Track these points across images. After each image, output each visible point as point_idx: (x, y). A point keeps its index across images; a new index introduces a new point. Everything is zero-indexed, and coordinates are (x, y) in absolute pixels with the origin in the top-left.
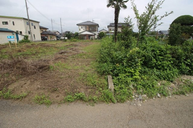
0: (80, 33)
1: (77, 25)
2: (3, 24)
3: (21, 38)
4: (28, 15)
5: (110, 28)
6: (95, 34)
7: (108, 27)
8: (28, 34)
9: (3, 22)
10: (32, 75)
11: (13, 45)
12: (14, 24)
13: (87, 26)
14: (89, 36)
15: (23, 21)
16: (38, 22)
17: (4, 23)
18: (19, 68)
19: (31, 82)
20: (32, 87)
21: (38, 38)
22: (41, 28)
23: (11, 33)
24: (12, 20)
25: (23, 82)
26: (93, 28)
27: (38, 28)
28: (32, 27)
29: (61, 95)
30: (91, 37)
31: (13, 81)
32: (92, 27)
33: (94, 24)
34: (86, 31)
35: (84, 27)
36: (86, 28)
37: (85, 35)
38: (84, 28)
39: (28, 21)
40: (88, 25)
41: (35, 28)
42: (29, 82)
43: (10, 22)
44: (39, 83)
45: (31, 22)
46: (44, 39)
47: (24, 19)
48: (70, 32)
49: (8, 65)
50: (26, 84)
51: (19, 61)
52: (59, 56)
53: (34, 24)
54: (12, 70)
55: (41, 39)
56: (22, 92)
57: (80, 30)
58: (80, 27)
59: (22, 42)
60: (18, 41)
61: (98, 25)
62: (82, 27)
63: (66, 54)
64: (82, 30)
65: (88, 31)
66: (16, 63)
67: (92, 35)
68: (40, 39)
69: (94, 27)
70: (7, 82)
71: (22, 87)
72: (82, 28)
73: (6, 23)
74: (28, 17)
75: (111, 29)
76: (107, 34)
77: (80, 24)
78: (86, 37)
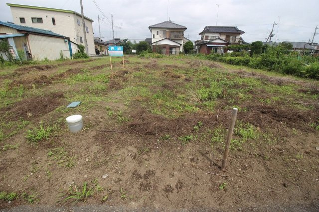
1: (150, 27)
2: (33, 22)
3: (74, 49)
4: (82, 7)
5: (206, 35)
6: (181, 45)
8: (79, 43)
13: (167, 30)
14: (171, 48)
15: (72, 17)
16: (91, 21)
17: (36, 21)
23: (62, 40)
24: (51, 15)
26: (176, 34)
27: (91, 31)
30: (174, 50)
32: (176, 32)
33: (178, 27)
34: (166, 39)
35: (162, 32)
36: (164, 33)
37: (164, 47)
40: (168, 28)
43: (47, 18)
47: (75, 14)
55: (95, 53)
57: (154, 37)
58: (154, 32)
60: (71, 55)
61: (185, 29)
62: (158, 32)
64: (158, 37)
65: (169, 39)
67: (175, 47)
69: (178, 32)
72: (158, 34)
73: (40, 20)
74: (82, 11)
76: (208, 45)
77: (155, 27)
78: (164, 51)
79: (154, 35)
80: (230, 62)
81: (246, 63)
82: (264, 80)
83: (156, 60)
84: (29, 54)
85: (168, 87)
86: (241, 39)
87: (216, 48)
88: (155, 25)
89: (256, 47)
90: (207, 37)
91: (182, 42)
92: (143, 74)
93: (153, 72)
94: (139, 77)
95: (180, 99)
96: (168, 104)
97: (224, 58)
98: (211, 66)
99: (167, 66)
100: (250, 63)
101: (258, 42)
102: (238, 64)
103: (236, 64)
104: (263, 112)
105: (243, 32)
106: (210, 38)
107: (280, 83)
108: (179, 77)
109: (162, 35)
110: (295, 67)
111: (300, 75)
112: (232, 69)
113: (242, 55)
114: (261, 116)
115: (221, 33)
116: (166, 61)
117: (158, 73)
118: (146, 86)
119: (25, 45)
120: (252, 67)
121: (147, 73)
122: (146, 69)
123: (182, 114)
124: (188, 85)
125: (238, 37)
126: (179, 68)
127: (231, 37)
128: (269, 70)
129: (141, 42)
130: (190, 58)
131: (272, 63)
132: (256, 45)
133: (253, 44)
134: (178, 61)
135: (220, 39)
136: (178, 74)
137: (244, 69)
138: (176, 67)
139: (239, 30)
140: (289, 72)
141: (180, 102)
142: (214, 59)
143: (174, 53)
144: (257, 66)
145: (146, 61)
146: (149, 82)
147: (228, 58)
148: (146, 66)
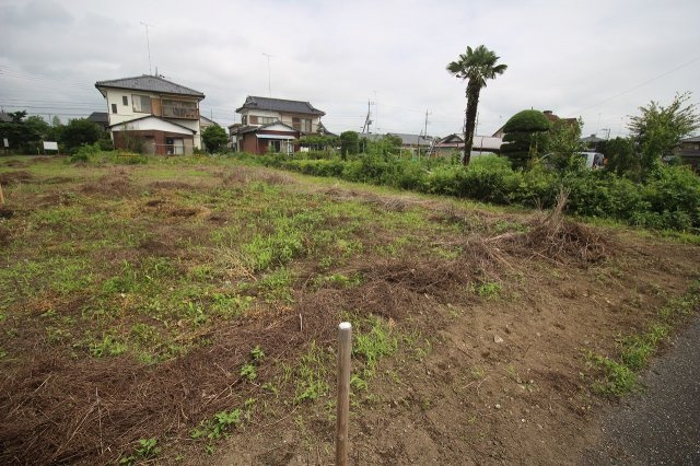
1: (98, 86)
5: (251, 113)
6: (195, 132)
13: (152, 96)
14: (169, 139)
26: (179, 106)
30: (178, 144)
32: (179, 103)
33: (183, 92)
34: (153, 116)
35: (139, 99)
36: (146, 103)
37: (150, 135)
38: (136, 103)
40: (155, 93)
57: (115, 111)
58: (116, 98)
62: (125, 98)
64: (126, 112)
65: (160, 118)
67: (181, 137)
69: (184, 103)
72: (125, 103)
76: (258, 136)
77: (115, 85)
78: (152, 145)
79: (114, 107)
80: (309, 171)
81: (337, 172)
82: (375, 205)
83: (127, 169)
85: (160, 246)
86: (320, 125)
87: (277, 143)
88: (116, 81)
89: (349, 142)
90: (254, 119)
91: (196, 127)
92: (75, 212)
93: (111, 203)
94: (57, 227)
95: (195, 279)
96: (156, 304)
97: (295, 162)
98: (272, 181)
99: (157, 185)
100: (345, 172)
101: (350, 133)
102: (323, 173)
103: (319, 175)
104: (391, 280)
105: (323, 114)
106: (260, 120)
107: (400, 208)
108: (192, 213)
109: (138, 107)
110: (414, 177)
111: (424, 190)
112: (315, 185)
113: (328, 157)
114: (391, 288)
115: (282, 113)
116: (156, 171)
117: (128, 206)
118: (81, 253)
120: (349, 179)
121: (89, 210)
122: (88, 199)
123: (205, 330)
124: (218, 234)
125: (316, 122)
126: (192, 188)
127: (303, 121)
128: (378, 184)
129: (74, 122)
130: (221, 163)
131: (380, 171)
132: (348, 139)
133: (344, 135)
134: (192, 171)
135: (281, 124)
136: (190, 205)
137: (337, 184)
138: (184, 186)
139: (313, 110)
140: (408, 185)
141: (195, 289)
142: (276, 164)
143: (178, 150)
144: (357, 177)
145: (92, 173)
146: (96, 238)
147: (304, 163)
148: (88, 190)
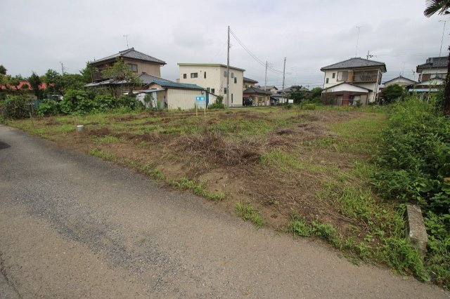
0: (327, 89)
1: (322, 70)
2: (191, 77)
3: (212, 100)
4: (228, 59)
6: (370, 91)
7: (419, 69)
8: (222, 94)
9: (192, 74)
10: (232, 166)
11: (201, 111)
12: (205, 77)
13: (349, 71)
14: (351, 96)
15: (219, 70)
16: (242, 71)
17: (193, 76)
18: (214, 150)
19: (230, 177)
20: (231, 186)
21: (238, 100)
22: (246, 81)
23: (200, 92)
24: (204, 70)
25: (219, 176)
26: (366, 74)
27: (240, 82)
28: (232, 80)
29: (279, 215)
30: (356, 99)
31: (206, 171)
32: (364, 72)
33: (370, 64)
34: (345, 83)
35: (341, 74)
36: (345, 75)
37: (341, 94)
38: (339, 76)
39: (227, 70)
40: (351, 68)
41: (235, 82)
42: (226, 177)
43: (201, 72)
44: (242, 183)
45: (231, 71)
46: (247, 103)
47: (222, 66)
48: (300, 87)
49: (200, 143)
50: (222, 178)
51: (216, 140)
52: (277, 138)
53: (236, 74)
54: (204, 153)
56: (217, 191)
57: (327, 82)
58: (329, 75)
59: (213, 107)
60: (207, 106)
61: (383, 67)
62: (334, 75)
63: (290, 136)
64: (333, 82)
65: (349, 83)
66: (211, 142)
67: (359, 94)
68: (241, 103)
69: (369, 72)
70: (198, 169)
71: (217, 182)
72: (334, 77)
73: (195, 75)
74: (228, 63)
75: (430, 75)
77: (330, 68)
78: (341, 99)
79: (328, 79)
84: (166, 105)
88: (332, 65)
90: (426, 77)
91: (373, 88)
109: (340, 78)
119: (165, 97)
135: (437, 78)
